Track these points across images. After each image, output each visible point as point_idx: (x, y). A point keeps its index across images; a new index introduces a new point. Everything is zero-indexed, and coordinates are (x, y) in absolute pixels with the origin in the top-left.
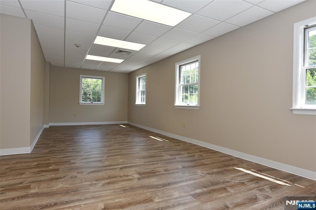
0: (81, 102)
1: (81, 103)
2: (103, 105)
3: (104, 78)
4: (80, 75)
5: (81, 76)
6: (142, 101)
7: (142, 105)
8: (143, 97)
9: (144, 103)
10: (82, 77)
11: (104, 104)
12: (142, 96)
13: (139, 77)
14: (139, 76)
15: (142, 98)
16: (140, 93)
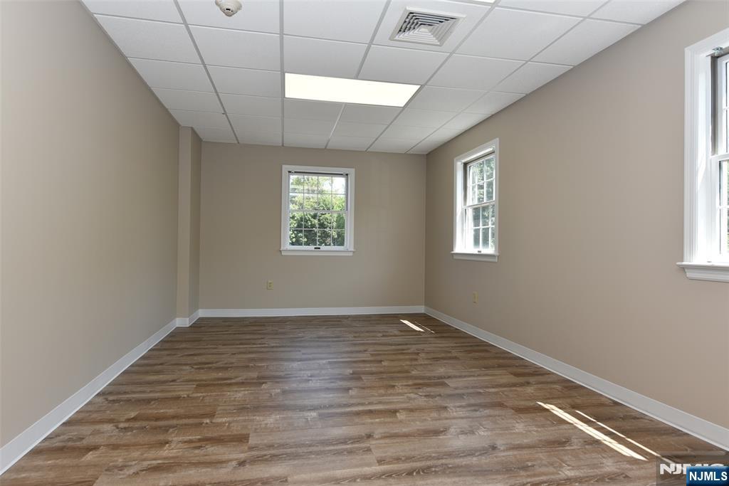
0: (286, 245)
1: (286, 250)
2: (351, 254)
3: (352, 171)
4: (284, 167)
5: (286, 168)
6: (476, 242)
7: (480, 255)
8: (481, 227)
9: (490, 250)
10: (290, 172)
11: (354, 252)
12: (476, 224)
13: (464, 161)
14: (464, 158)
15: (477, 232)
16: (470, 213)
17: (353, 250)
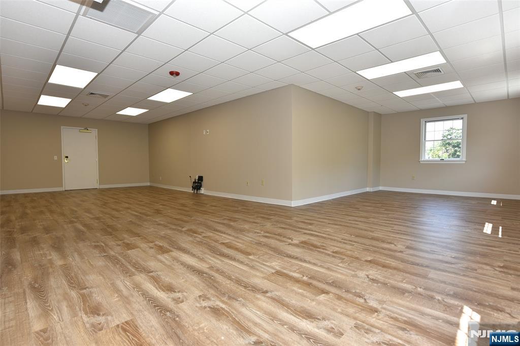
1: (422, 161)
3: (465, 116)
5: (423, 120)
10: (426, 122)
17: (465, 160)
